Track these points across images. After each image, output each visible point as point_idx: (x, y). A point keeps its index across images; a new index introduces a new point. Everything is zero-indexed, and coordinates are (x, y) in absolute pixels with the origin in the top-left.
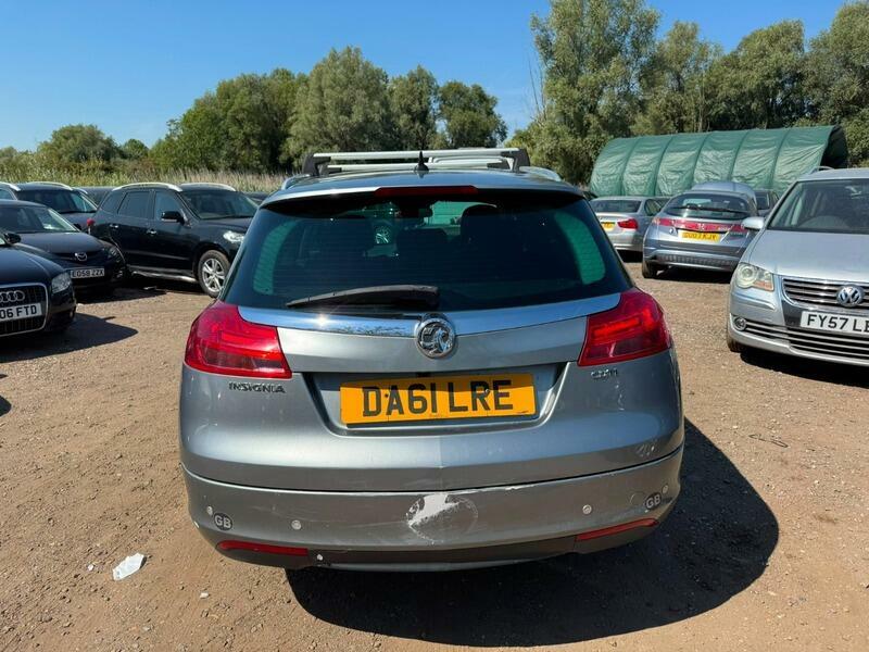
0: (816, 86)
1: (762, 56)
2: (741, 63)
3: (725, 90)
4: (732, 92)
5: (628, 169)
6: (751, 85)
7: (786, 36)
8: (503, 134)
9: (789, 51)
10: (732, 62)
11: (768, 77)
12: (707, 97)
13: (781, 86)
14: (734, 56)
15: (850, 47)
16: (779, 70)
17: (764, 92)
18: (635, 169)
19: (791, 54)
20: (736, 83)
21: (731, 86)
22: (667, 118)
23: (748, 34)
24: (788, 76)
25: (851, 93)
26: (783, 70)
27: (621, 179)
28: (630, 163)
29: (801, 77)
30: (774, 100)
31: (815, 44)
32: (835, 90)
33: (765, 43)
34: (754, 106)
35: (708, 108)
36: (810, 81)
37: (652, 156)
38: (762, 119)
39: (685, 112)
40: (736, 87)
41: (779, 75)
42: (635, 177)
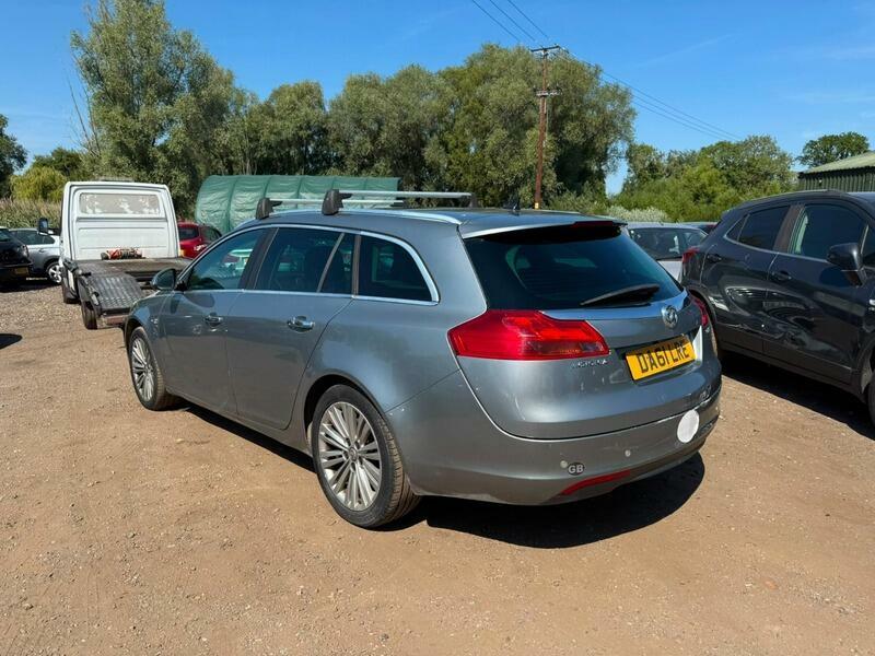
0: (338, 140)
1: (293, 109)
2: (276, 113)
3: (265, 136)
4: (273, 138)
5: (232, 206)
6: (288, 134)
7: (308, 93)
8: (21, 160)
9: (314, 108)
10: (267, 111)
11: (301, 128)
12: (251, 140)
13: (310, 137)
14: (268, 105)
15: (360, 112)
16: (309, 123)
17: (300, 142)
18: (240, 207)
19: (316, 111)
20: (275, 131)
21: (271, 133)
22: (216, 157)
23: (277, 87)
24: (316, 129)
25: (367, 149)
26: (312, 123)
27: (228, 215)
28: (233, 200)
29: (325, 132)
30: (307, 149)
31: (333, 104)
32: (353, 146)
33: (294, 97)
34: (292, 153)
35: (254, 150)
36: (333, 136)
37: (255, 194)
38: (300, 164)
39: (232, 152)
40: (275, 134)
41: (309, 128)
42: (241, 215)
